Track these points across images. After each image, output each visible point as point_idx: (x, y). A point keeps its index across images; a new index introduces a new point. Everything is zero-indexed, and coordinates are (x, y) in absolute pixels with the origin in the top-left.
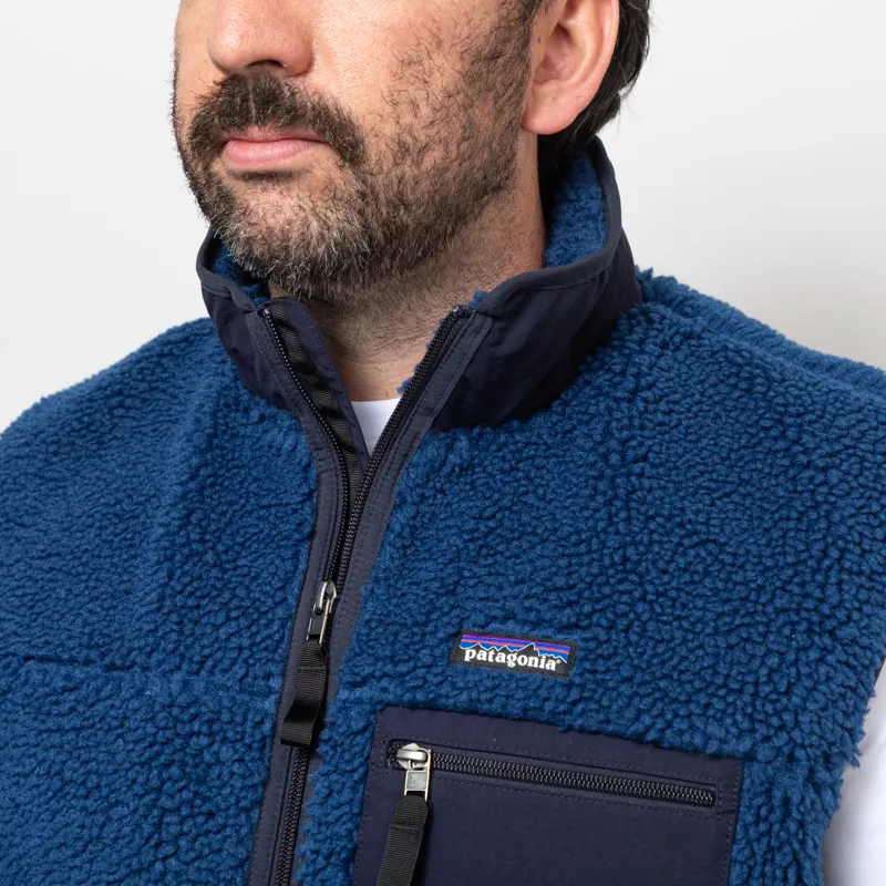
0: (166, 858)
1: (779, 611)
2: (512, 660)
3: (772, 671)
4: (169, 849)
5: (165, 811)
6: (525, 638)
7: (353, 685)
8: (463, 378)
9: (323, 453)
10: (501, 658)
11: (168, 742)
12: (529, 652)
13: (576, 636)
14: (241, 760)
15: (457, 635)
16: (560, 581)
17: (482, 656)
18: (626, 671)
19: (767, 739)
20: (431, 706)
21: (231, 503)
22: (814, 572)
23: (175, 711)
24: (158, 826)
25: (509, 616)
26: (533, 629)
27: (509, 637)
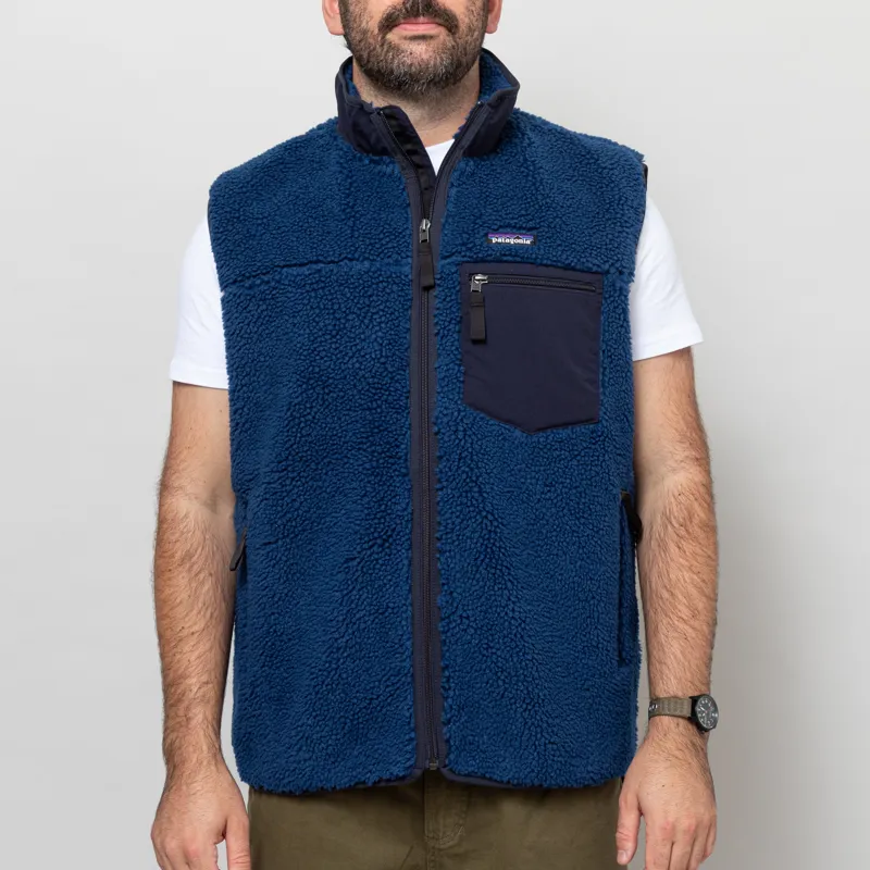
0: (376, 331)
1: (608, 220)
2: (512, 241)
3: (611, 240)
4: (377, 328)
5: (374, 314)
6: (514, 234)
7: (445, 258)
8: (479, 131)
9: (407, 171)
10: (507, 241)
11: (369, 287)
12: (518, 238)
13: (535, 232)
14: (402, 290)
15: (486, 235)
16: (523, 212)
17: (500, 240)
18: (559, 242)
19: (613, 264)
20: (483, 261)
21: (369, 196)
22: (618, 204)
23: (371, 274)
24: (371, 321)
25: (509, 226)
26: (517, 229)
27: (506, 234)
